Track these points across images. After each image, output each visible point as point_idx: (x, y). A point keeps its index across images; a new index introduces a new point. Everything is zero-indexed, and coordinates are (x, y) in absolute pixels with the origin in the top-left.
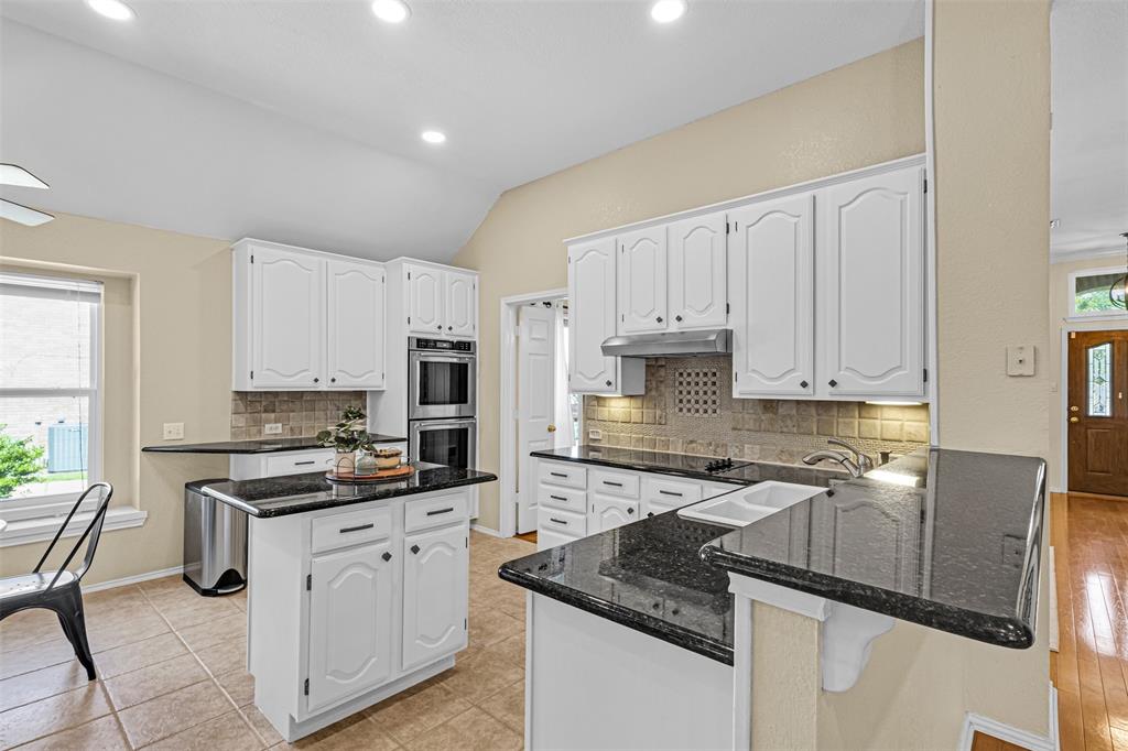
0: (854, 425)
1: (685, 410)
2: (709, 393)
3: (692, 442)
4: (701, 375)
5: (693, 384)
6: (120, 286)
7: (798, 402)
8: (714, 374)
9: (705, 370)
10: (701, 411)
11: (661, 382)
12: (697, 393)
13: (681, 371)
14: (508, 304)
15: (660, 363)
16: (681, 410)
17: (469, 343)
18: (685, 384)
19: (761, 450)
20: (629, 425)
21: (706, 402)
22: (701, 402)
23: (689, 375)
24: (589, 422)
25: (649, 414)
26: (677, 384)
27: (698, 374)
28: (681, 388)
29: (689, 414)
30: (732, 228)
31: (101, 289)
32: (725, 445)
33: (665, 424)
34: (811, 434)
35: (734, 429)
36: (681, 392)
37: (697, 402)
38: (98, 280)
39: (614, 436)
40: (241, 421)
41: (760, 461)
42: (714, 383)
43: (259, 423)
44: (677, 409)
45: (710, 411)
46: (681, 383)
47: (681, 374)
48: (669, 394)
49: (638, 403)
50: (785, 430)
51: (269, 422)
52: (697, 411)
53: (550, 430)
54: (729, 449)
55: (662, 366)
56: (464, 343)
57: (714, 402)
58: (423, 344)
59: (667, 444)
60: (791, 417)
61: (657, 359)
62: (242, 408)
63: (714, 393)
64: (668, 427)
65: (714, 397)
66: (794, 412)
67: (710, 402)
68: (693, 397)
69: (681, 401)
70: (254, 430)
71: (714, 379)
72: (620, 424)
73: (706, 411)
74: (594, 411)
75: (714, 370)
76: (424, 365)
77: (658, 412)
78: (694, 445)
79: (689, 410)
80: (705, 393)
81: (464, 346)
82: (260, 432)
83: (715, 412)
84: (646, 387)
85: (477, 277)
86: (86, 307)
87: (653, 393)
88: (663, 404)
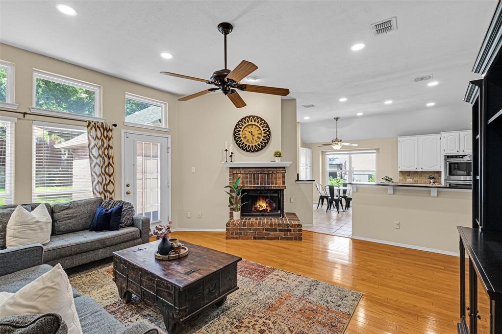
6: (378, 150)
31: (375, 151)
38: (375, 149)
40: (401, 178)
43: (406, 179)
51: (408, 178)
62: (401, 175)
70: (404, 180)
76: (450, 164)
82: (406, 181)
86: (375, 154)
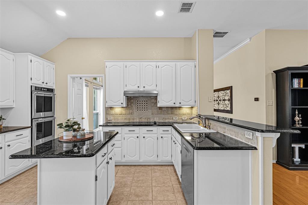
0: (178, 112)
1: (139, 110)
2: (146, 106)
3: (141, 118)
4: (143, 101)
5: (141, 103)
7: (167, 107)
8: (147, 101)
9: (144, 100)
10: (143, 110)
11: (132, 103)
12: (142, 106)
13: (138, 100)
14: (71, 77)
15: (131, 98)
16: (138, 110)
17: (53, 89)
18: (139, 103)
19: (159, 118)
20: (122, 115)
21: (145, 108)
22: (143, 108)
23: (140, 101)
24: (107, 115)
25: (128, 112)
26: (137, 103)
27: (142, 101)
28: (138, 105)
29: (140, 111)
30: (157, 67)
32: (150, 118)
33: (133, 114)
34: (169, 114)
35: (152, 114)
36: (138, 106)
37: (142, 108)
39: (116, 119)
41: (159, 121)
42: (147, 103)
44: (137, 110)
45: (146, 110)
46: (138, 103)
47: (138, 101)
48: (134, 107)
49: (125, 109)
50: (164, 113)
52: (142, 110)
53: (82, 119)
54: (151, 119)
55: (132, 99)
56: (51, 89)
57: (147, 108)
58: (37, 89)
59: (134, 119)
60: (165, 111)
61: (130, 97)
63: (147, 106)
64: (134, 115)
65: (147, 107)
66: (166, 109)
67: (146, 108)
68: (141, 107)
69: (138, 108)
71: (147, 102)
72: (118, 115)
73: (145, 110)
74: (109, 112)
75: (147, 100)
77: (131, 111)
78: (141, 119)
79: (140, 110)
80: (145, 106)
81: (51, 90)
83: (147, 110)
84: (127, 104)
85: (54, 65)
87: (129, 106)
88: (132, 109)
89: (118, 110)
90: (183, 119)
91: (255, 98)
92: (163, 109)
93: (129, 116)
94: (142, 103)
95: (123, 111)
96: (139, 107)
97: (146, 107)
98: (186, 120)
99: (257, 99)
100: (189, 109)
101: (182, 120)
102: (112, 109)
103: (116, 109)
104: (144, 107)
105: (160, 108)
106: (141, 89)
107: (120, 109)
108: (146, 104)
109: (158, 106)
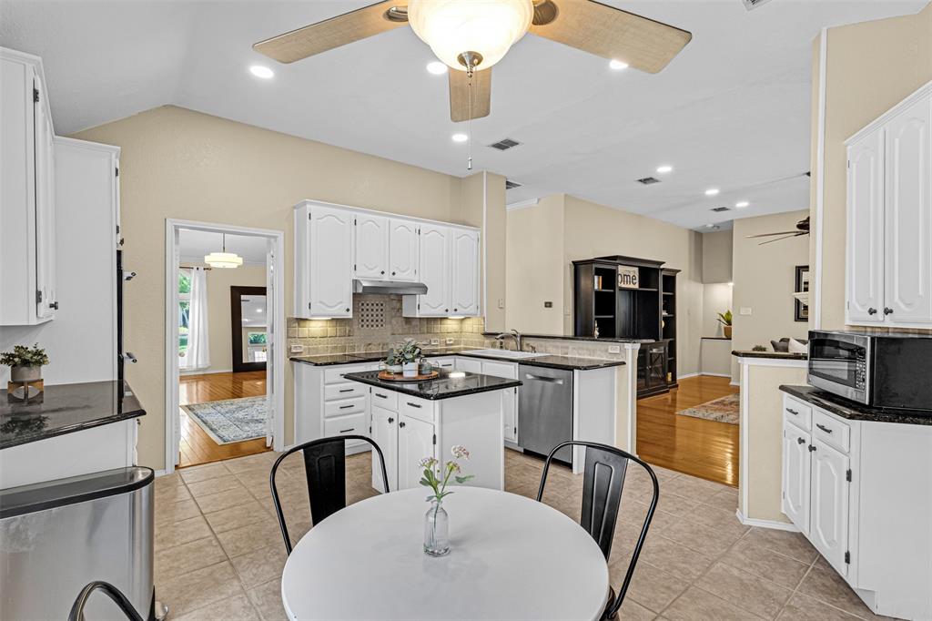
0: (438, 327)
1: (365, 326)
2: (379, 315)
3: (369, 345)
4: (375, 305)
5: (370, 310)
8: (382, 305)
9: (377, 302)
10: (374, 326)
12: (372, 315)
13: (363, 302)
16: (362, 326)
18: (365, 310)
20: (326, 339)
21: (377, 321)
23: (368, 305)
24: (290, 340)
25: (340, 330)
26: (360, 310)
27: (373, 305)
28: (362, 313)
29: (368, 328)
32: (387, 344)
33: (353, 335)
34: (423, 333)
35: (393, 334)
36: (363, 316)
37: (372, 321)
39: (314, 348)
42: (382, 310)
44: (360, 326)
45: (379, 326)
46: (363, 310)
47: (363, 304)
48: (355, 318)
50: (414, 332)
52: (372, 326)
54: (389, 346)
57: (382, 320)
59: (353, 348)
63: (382, 315)
64: (354, 337)
65: (382, 318)
66: (418, 323)
67: (379, 321)
68: (370, 318)
69: (362, 321)
71: (382, 307)
72: (318, 339)
73: (377, 326)
74: (296, 331)
75: (382, 302)
77: (348, 328)
79: (367, 326)
80: (377, 315)
83: (382, 326)
88: (350, 323)
89: (316, 327)
90: (448, 342)
91: (546, 303)
92: (414, 323)
93: (343, 341)
94: (372, 310)
95: (329, 329)
96: (365, 318)
97: (380, 318)
98: (452, 345)
99: (549, 305)
100: (456, 322)
101: (447, 345)
102: (302, 324)
103: (312, 324)
104: (375, 318)
105: (408, 320)
106: (387, 278)
107: (320, 324)
108: (379, 313)
109: (404, 315)
